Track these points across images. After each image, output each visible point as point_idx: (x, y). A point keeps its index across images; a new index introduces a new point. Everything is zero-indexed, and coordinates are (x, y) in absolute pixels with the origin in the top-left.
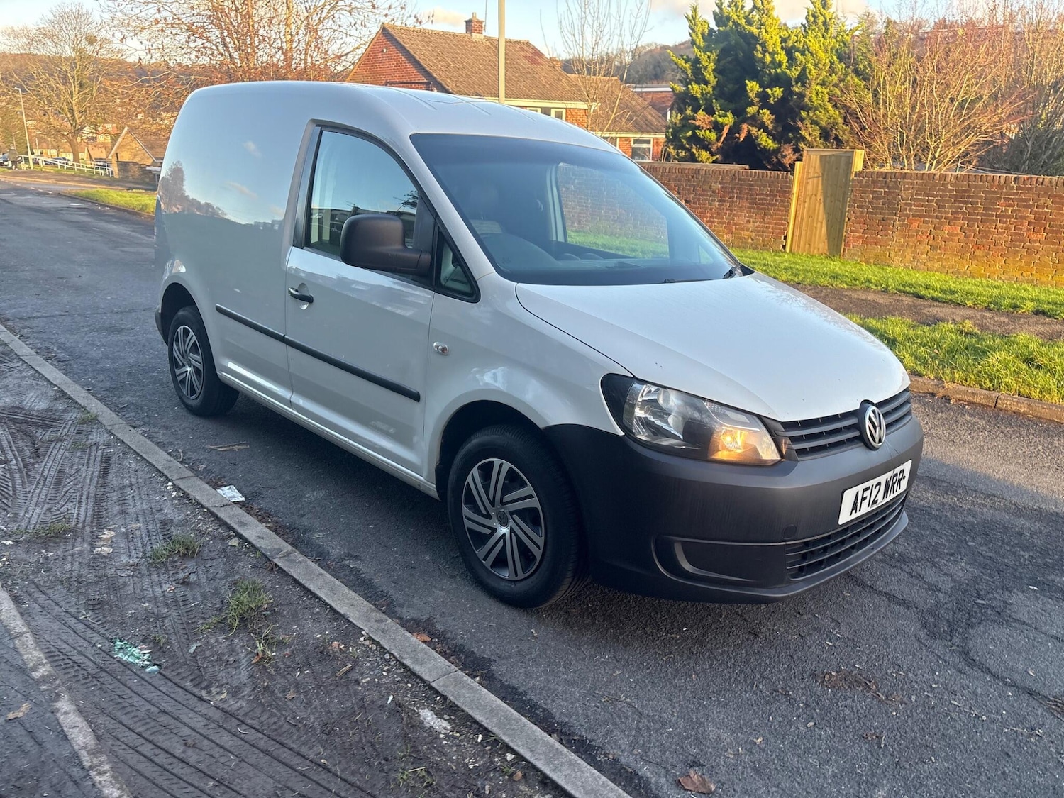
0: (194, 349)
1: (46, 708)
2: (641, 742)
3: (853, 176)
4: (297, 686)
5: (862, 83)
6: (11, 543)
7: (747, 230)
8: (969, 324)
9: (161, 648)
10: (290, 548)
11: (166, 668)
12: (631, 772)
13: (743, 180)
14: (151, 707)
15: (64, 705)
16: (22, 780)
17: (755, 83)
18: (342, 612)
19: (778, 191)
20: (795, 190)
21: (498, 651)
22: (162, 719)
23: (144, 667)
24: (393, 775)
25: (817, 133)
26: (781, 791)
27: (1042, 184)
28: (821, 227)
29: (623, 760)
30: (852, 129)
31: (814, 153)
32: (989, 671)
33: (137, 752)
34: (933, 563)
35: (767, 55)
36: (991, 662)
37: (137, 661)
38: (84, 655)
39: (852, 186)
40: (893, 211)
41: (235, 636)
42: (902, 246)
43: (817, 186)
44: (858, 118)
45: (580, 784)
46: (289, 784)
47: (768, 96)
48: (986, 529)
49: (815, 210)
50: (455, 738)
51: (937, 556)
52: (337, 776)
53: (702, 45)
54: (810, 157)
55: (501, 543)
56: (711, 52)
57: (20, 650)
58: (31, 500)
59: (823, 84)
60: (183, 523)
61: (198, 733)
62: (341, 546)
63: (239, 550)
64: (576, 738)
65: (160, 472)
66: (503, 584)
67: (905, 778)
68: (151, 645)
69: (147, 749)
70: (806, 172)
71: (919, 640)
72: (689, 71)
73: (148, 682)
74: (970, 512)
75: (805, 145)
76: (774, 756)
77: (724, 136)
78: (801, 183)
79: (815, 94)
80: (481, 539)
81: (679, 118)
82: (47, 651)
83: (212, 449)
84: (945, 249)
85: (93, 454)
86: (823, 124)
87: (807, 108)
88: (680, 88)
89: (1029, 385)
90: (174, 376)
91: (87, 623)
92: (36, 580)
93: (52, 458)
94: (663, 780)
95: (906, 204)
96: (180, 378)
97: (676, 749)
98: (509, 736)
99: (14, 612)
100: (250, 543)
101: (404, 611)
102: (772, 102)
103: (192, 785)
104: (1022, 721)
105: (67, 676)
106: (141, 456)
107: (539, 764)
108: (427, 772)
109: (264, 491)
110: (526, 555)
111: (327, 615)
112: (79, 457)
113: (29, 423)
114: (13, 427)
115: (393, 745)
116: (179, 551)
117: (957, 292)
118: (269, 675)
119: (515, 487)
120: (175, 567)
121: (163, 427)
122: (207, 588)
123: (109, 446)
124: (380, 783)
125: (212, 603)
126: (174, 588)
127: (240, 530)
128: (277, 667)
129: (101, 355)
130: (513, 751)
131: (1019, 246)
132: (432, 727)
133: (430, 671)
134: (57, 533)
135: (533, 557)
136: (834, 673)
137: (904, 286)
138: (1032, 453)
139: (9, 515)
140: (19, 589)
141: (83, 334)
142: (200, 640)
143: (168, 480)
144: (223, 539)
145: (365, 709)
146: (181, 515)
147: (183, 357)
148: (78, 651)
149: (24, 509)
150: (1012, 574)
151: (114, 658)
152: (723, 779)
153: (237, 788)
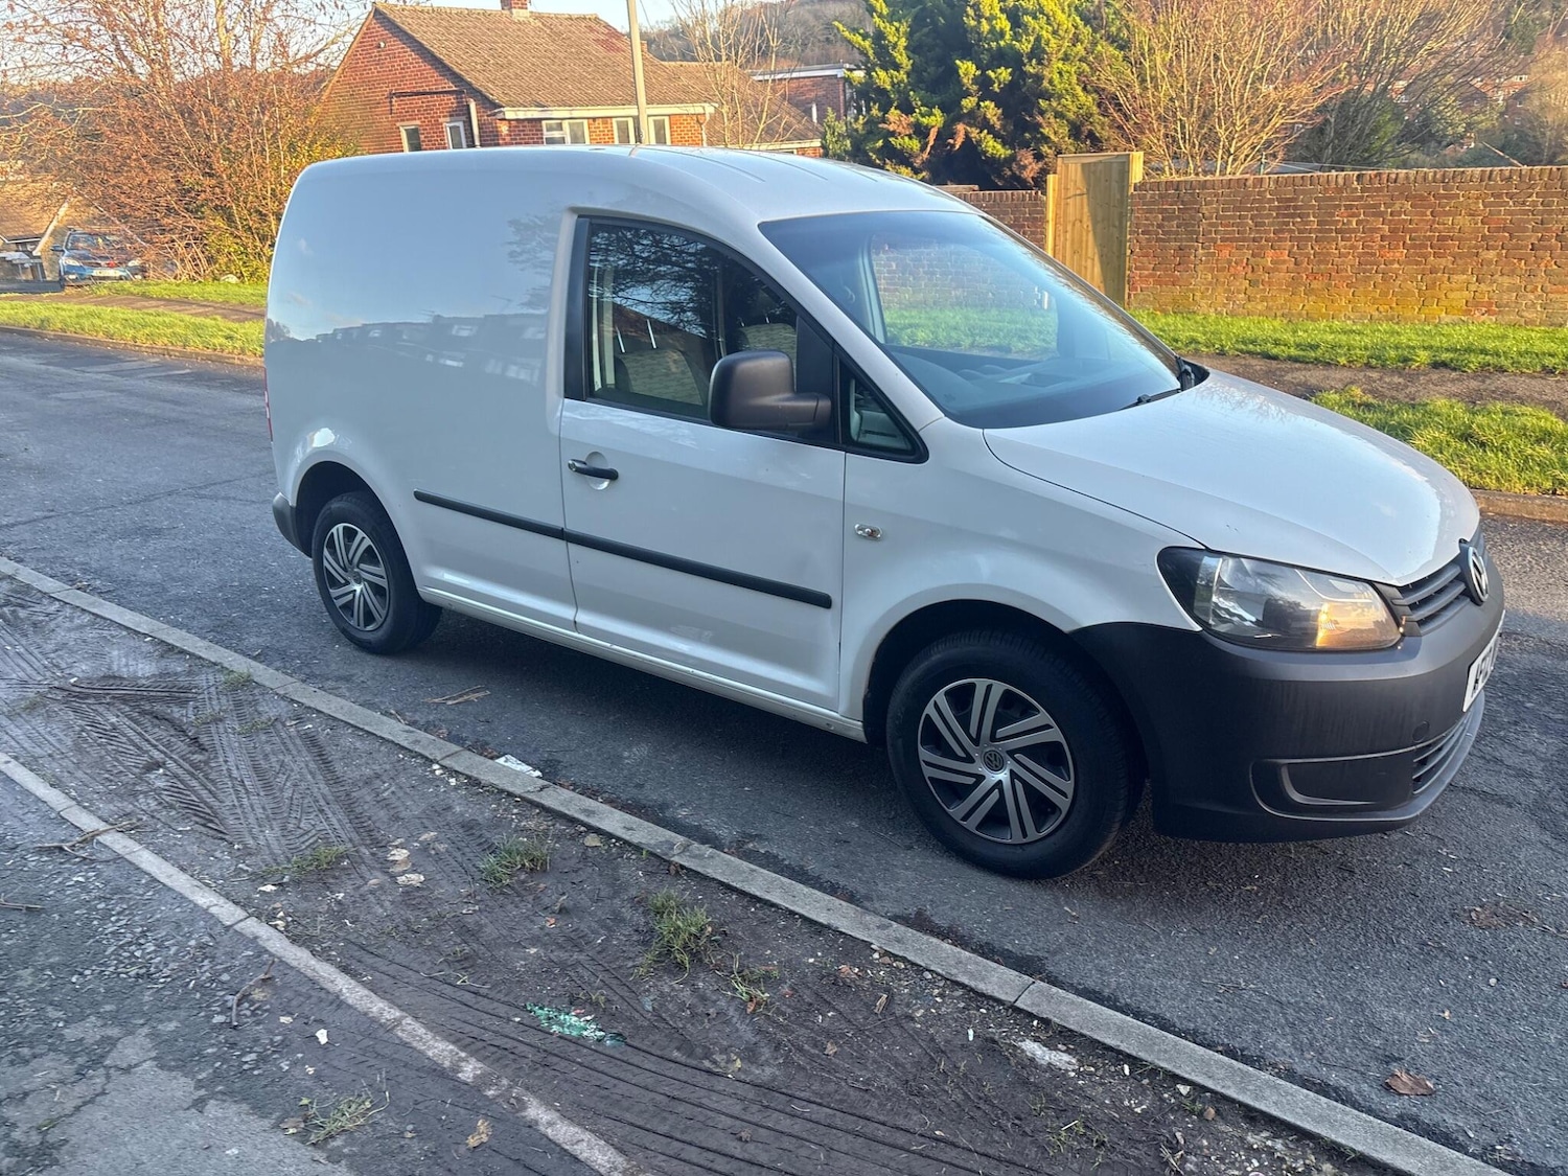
0: (369, 556)
1: (511, 1123)
2: (1305, 1040)
3: (1132, 190)
4: (830, 1035)
5: (1120, 54)
6: (274, 888)
7: (985, 282)
8: (1357, 391)
9: (604, 1010)
10: (681, 838)
11: (632, 1037)
12: (1322, 1085)
14: (651, 1095)
15: (536, 1111)
17: (969, 63)
20: (1050, 215)
21: (1041, 944)
22: (680, 1108)
23: (599, 1040)
24: (1040, 1137)
25: (1065, 130)
26: (1511, 1075)
27: (1395, 181)
28: (1094, 266)
29: (1299, 1069)
30: (1114, 120)
31: (1070, 161)
33: (684, 1161)
34: (1500, 738)
35: (983, 21)
37: (585, 1033)
38: (507, 1037)
39: (1132, 204)
41: (694, 977)
42: (1210, 283)
43: (1082, 208)
44: (1121, 105)
45: (1300, 1111)
47: (990, 82)
48: (1535, 680)
49: (1081, 242)
50: (1091, 1074)
52: (970, 1150)
53: (885, 13)
54: (1067, 167)
56: (899, 21)
57: (415, 1044)
58: (246, 818)
59: (1066, 58)
60: (497, 823)
61: (743, 1120)
62: (726, 823)
63: (607, 851)
65: (410, 750)
66: (1002, 850)
68: (587, 1006)
69: (692, 1154)
70: (1063, 188)
71: (1547, 845)
72: (871, 52)
73: (620, 1061)
75: (1050, 148)
76: (1476, 1031)
77: (931, 143)
78: (1057, 205)
79: (1056, 74)
81: (861, 121)
82: (452, 1038)
83: (438, 704)
84: (1270, 284)
85: (283, 735)
86: (1071, 116)
87: (1048, 96)
88: (860, 76)
90: (328, 600)
91: (472, 989)
92: (349, 937)
93: (227, 749)
94: (1365, 1087)
95: (1211, 225)
96: (339, 603)
98: (1165, 1060)
99: (361, 991)
100: (618, 839)
102: (997, 90)
105: (509, 1071)
106: (362, 729)
107: (1232, 1093)
108: (1086, 1127)
109: (559, 756)
110: (1041, 807)
111: (800, 928)
112: (267, 742)
113: (148, 699)
114: (127, 709)
115: (1013, 1096)
116: (523, 865)
117: (1318, 346)
118: (780, 1025)
119: (1018, 716)
120: (529, 890)
121: (339, 679)
122: (599, 913)
123: (300, 719)
124: (1032, 1152)
125: (625, 936)
126: (553, 921)
127: (593, 821)
128: (783, 1014)
129: (159, 576)
130: (1186, 1082)
131: (1370, 271)
132: (1050, 1063)
133: (1000, 987)
134: (328, 863)
135: (1054, 808)
136: (1478, 909)
137: (1244, 343)
138: (1524, 566)
139: (236, 847)
140: (339, 955)
141: (105, 544)
142: (648, 990)
143: (432, 762)
144: (572, 838)
145: (942, 1052)
146: (486, 811)
147: (345, 569)
148: (493, 1031)
149: (247, 833)
151: (552, 1034)
152: (1435, 1072)
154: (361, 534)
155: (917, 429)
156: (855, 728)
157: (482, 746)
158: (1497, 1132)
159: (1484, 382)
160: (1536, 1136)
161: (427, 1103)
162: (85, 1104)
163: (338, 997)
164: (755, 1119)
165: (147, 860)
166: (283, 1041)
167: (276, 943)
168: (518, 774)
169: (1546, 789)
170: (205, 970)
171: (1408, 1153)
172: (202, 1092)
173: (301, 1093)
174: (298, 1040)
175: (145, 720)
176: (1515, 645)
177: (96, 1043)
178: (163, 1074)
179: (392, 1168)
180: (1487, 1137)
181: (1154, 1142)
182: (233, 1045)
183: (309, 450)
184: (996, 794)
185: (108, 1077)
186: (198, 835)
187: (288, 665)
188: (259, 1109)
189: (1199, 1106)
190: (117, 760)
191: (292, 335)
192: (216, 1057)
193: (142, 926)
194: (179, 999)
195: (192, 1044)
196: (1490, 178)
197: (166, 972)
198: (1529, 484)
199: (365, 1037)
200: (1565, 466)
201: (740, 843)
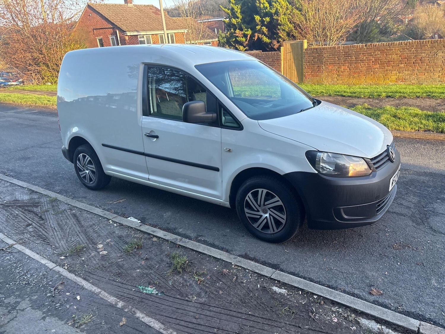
1: (132, 318)
2: (349, 282)
3: (304, 50)
4: (220, 288)
5: (299, 13)
6: (64, 258)
8: (366, 105)
9: (158, 286)
10: (180, 237)
11: (166, 292)
12: (352, 293)
13: (260, 57)
14: (172, 308)
15: (139, 314)
17: (258, 16)
18: (219, 257)
19: (276, 60)
20: (282, 58)
21: (279, 261)
22: (180, 311)
23: (157, 294)
24: (277, 312)
25: (285, 34)
26: (403, 288)
27: (376, 46)
28: (295, 72)
29: (347, 290)
30: (299, 31)
32: (442, 233)
33: (180, 325)
34: (402, 198)
35: (261, 4)
36: (441, 230)
37: (153, 292)
38: (131, 295)
39: (305, 55)
40: (321, 63)
41: (183, 275)
42: (327, 76)
43: (291, 56)
44: (300, 27)
45: (346, 301)
46: (244, 324)
47: (264, 21)
48: (412, 182)
49: (291, 65)
50: (291, 294)
52: (258, 317)
53: (234, 2)
54: (286, 44)
56: (238, 5)
57: (105, 298)
58: (56, 238)
59: (285, 14)
60: (128, 236)
61: (197, 313)
62: (193, 232)
63: (159, 242)
65: (103, 217)
66: (268, 236)
67: (438, 275)
68: (154, 285)
69: (183, 323)
70: (285, 50)
71: (414, 227)
72: (230, 14)
73: (162, 299)
75: (281, 39)
76: (394, 277)
77: (248, 39)
78: (284, 55)
79: (282, 19)
80: (255, 220)
81: (228, 33)
82: (116, 296)
83: (111, 203)
84: (343, 75)
85: (66, 214)
86: (287, 30)
87: (280, 25)
88: (227, 21)
89: (398, 126)
90: (79, 175)
91: (121, 282)
92: (86, 270)
93: (50, 219)
94: (364, 293)
95: (326, 60)
96: (82, 176)
98: (311, 289)
99: (90, 285)
100: (162, 238)
102: (266, 23)
103: (210, 332)
105: (131, 304)
106: (89, 212)
107: (328, 297)
108: (289, 308)
109: (145, 216)
110: (278, 223)
111: (213, 260)
112: (62, 216)
113: (27, 206)
114: (21, 209)
115: (270, 302)
116: (135, 247)
117: (356, 93)
118: (207, 287)
119: (270, 198)
120: (137, 254)
121: (82, 197)
122: (157, 259)
123: (71, 209)
124: (275, 316)
125: (164, 265)
126: (144, 262)
127: (155, 234)
128: (208, 284)
129: (29, 171)
130: (316, 295)
131: (370, 71)
132: (280, 292)
133: (267, 273)
134: (80, 250)
135: (281, 223)
136: (395, 244)
137: (336, 92)
138: (410, 151)
139: (53, 247)
140: (83, 275)
141: (14, 162)
142: (171, 279)
143: (109, 220)
144: (149, 239)
145: (251, 291)
146: (124, 233)
147: (83, 167)
148: (127, 293)
149: (56, 243)
150: (429, 197)
151: (144, 293)
152: (383, 289)
153: (227, 330)
154: (87, 156)
155: (240, 121)
156: (227, 204)
157: (124, 215)
158: (399, 303)
159: (400, 101)
160: (409, 304)
161: (109, 314)
162: (11, 320)
163: (83, 287)
164: (201, 312)
165: (28, 252)
166: (67, 300)
167: (65, 273)
168: (133, 222)
169: (414, 211)
170: (45, 281)
171: (374, 310)
172: (45, 315)
173: (73, 314)
174: (71, 299)
175: (26, 212)
176: (407, 173)
177: (14, 303)
178: (33, 311)
180: (396, 305)
181: (307, 311)
182: (53, 302)
183: (71, 133)
184: (265, 220)
185: (17, 312)
186: (42, 244)
187: (68, 194)
188: (61, 319)
189: (319, 301)
190: (18, 224)
191: (66, 100)
192: (48, 305)
193: (26, 270)
194: (37, 290)
195: (41, 302)
196: (401, 44)
197: (34, 282)
198: (412, 129)
199: (91, 297)
200: (422, 123)
201: (197, 238)
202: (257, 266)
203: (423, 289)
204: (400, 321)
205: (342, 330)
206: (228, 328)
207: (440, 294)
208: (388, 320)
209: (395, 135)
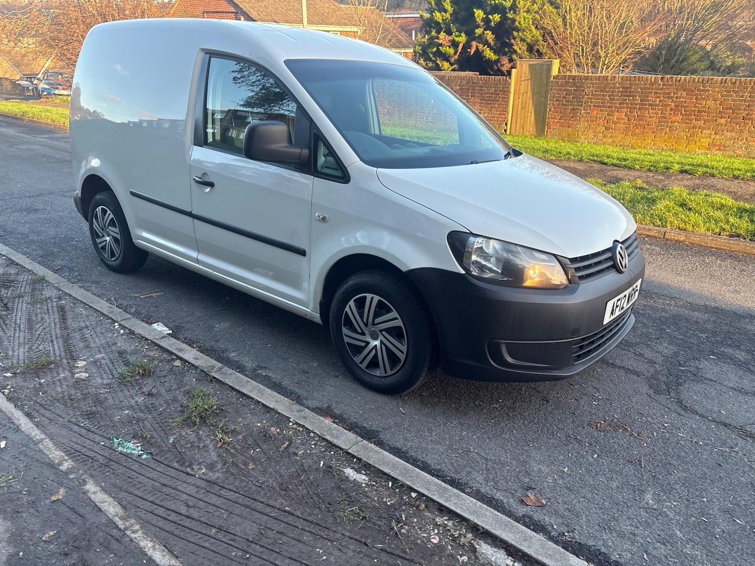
1: (77, 490)
2: (491, 477)
3: (552, 79)
4: (253, 459)
5: (555, 11)
6: (11, 375)
8: (639, 181)
9: (148, 441)
10: (220, 365)
11: (156, 455)
13: (476, 83)
14: (153, 483)
15: (91, 487)
16: (78, 542)
17: (480, 11)
18: (272, 406)
19: (501, 91)
20: (512, 90)
21: (381, 425)
22: (165, 490)
23: (140, 456)
24: (337, 514)
25: (525, 48)
26: (587, 500)
27: (679, 81)
28: (531, 116)
29: (483, 490)
30: (549, 44)
31: (524, 63)
32: (697, 413)
33: (155, 514)
34: (648, 345)
36: (697, 407)
37: (134, 452)
38: (94, 451)
39: (552, 86)
40: (580, 103)
41: (199, 429)
42: (586, 128)
43: (528, 87)
44: (553, 36)
45: (465, 508)
46: (268, 526)
47: (490, 21)
48: (676, 320)
49: (526, 103)
50: (373, 485)
51: (649, 341)
52: (299, 517)
54: (521, 65)
55: (374, 351)
57: (45, 451)
58: (14, 342)
59: (528, 11)
60: (135, 352)
61: (194, 497)
62: (252, 361)
63: (182, 368)
64: (448, 478)
65: (107, 316)
66: (376, 379)
67: (662, 485)
68: (141, 440)
69: (161, 511)
70: (519, 76)
71: (650, 396)
72: (433, 3)
73: (146, 466)
74: (663, 310)
75: (517, 56)
76: (578, 479)
77: (460, 51)
78: (516, 84)
79: (523, 19)
81: (426, 38)
82: (65, 450)
83: (136, 297)
84: (615, 129)
85: (49, 305)
86: (529, 41)
87: (518, 30)
88: (427, 15)
89: (685, 222)
90: (95, 244)
91: (87, 428)
92: (39, 401)
93: (19, 310)
94: (512, 500)
95: (588, 98)
96: (100, 246)
97: (515, 480)
98: (410, 481)
99: (31, 425)
100: (189, 363)
101: (309, 402)
102: (493, 25)
103: (201, 533)
104: (724, 444)
105: (86, 467)
106: (88, 305)
107: (435, 498)
108: (360, 509)
109: (184, 325)
111: (260, 409)
112: (40, 308)
115: (331, 494)
116: (139, 372)
117: (628, 160)
118: (231, 454)
119: (384, 313)
120: (139, 384)
121: (93, 282)
122: (167, 397)
123: (60, 298)
124: (330, 520)
125: (175, 407)
126: (143, 399)
127: (180, 354)
128: (235, 449)
129: (27, 230)
130: (416, 491)
131: (664, 126)
132: (355, 480)
133: (345, 442)
134: (43, 365)
136: (602, 422)
137: (593, 156)
138: (693, 268)
139: (1, 354)
140: (28, 408)
141: (9, 215)
142: (175, 433)
143: (114, 321)
144: (168, 361)
145: (306, 471)
146: (132, 346)
147: (103, 230)
148: (88, 448)
149: (10, 349)
150: (697, 349)
151: (116, 451)
152: (549, 496)
153: (233, 532)
154: (109, 212)
155: (346, 166)
156: (316, 317)
158: (569, 526)
159: (702, 181)
160: (587, 530)
161: (40, 479)
163: (18, 427)
164: (201, 496)
168: (158, 331)
169: (660, 370)
171: (510, 532)
176: (673, 303)
179: (9, 507)
180: (563, 529)
181: (391, 519)
183: (88, 167)
187: (71, 274)
196: (725, 82)
198: (708, 230)
199: (23, 446)
200: (728, 222)
201: (255, 370)
202: (332, 428)
203: (623, 507)
204: (551, 559)
205: (440, 559)
206: (238, 530)
207: (653, 520)
208: (528, 552)
209: (676, 238)
